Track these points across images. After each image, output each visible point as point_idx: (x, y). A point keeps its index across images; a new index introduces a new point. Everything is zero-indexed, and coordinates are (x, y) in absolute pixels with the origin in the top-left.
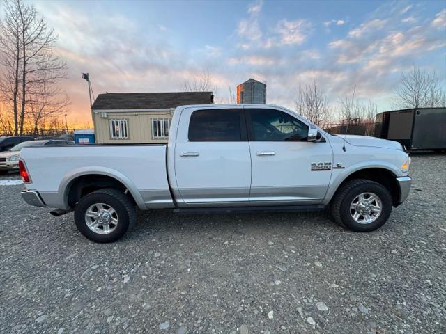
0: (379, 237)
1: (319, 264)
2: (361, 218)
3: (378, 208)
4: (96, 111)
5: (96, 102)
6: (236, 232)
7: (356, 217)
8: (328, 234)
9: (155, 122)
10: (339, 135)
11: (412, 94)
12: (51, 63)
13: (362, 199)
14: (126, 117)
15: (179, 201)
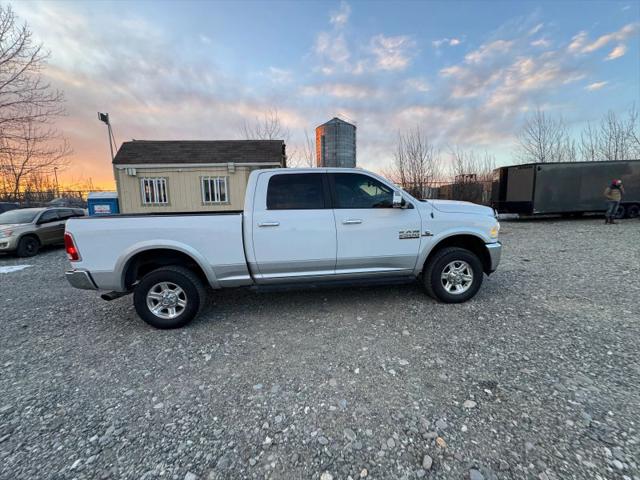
0: (469, 306)
1: (406, 333)
2: (453, 288)
3: (469, 277)
4: (120, 166)
5: (118, 153)
6: (322, 311)
7: (447, 288)
8: (420, 307)
9: (206, 182)
10: (430, 201)
11: (536, 143)
12: (39, 92)
13: (453, 268)
14: (165, 175)
15: (257, 276)
